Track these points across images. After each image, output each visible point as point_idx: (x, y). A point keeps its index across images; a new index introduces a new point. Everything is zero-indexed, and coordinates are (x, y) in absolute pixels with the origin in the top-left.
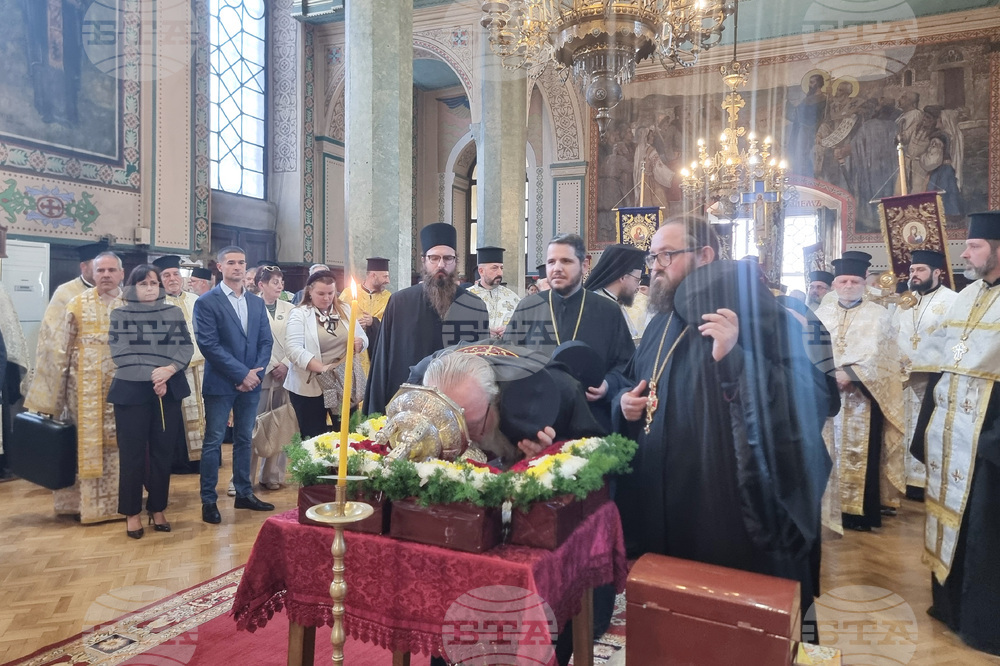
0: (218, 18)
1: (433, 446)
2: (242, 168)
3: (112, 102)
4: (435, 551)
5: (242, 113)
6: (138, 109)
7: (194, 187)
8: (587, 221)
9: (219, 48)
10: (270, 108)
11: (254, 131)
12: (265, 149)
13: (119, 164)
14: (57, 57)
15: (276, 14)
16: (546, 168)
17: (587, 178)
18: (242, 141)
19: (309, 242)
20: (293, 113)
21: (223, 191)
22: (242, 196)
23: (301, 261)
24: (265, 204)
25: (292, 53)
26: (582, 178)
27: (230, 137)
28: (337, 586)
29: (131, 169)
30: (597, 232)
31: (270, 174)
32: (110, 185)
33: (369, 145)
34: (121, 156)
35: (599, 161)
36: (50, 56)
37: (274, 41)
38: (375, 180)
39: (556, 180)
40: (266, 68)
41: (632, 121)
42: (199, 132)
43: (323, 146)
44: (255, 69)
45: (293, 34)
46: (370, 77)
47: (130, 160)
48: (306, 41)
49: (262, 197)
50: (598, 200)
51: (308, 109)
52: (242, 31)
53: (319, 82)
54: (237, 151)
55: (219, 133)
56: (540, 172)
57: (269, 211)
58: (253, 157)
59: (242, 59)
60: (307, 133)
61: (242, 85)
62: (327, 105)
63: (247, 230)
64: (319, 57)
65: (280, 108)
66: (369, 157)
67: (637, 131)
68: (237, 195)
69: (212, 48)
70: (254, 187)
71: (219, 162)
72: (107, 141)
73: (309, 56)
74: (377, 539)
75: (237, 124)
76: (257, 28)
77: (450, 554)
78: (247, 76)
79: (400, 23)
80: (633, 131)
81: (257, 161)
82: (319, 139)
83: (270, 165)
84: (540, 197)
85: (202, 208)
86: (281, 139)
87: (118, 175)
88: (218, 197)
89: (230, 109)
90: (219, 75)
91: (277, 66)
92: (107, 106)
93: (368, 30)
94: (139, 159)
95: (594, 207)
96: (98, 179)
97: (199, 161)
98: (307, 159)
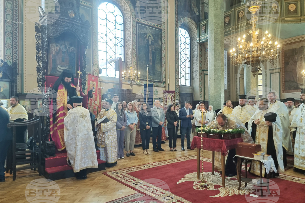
0: (180, 46)
1: (213, 128)
2: (186, 79)
3: (160, 70)
4: (213, 139)
5: (185, 67)
6: (165, 70)
7: (176, 85)
8: (281, 85)
9: (180, 53)
10: (192, 64)
11: (188, 71)
12: (191, 74)
13: (162, 82)
14: (151, 63)
15: (193, 42)
16: (268, 70)
17: (281, 72)
18: (185, 73)
19: (201, 95)
20: (197, 65)
21: (182, 85)
22: (186, 86)
23: (199, 100)
24: (191, 87)
25: (197, 51)
26: (279, 73)
27: (183, 73)
28: (202, 145)
29: (164, 83)
30: (285, 88)
31: (192, 80)
32: (160, 87)
33: (214, 74)
34: (162, 81)
35: (285, 67)
36: (150, 62)
37: (192, 49)
38: (215, 82)
39: (270, 74)
40: (190, 56)
41: (295, 55)
42: (177, 73)
43: (204, 72)
44: (188, 56)
45: (197, 46)
46: (214, 59)
47: (164, 81)
48: (200, 47)
49: (190, 85)
50: (285, 78)
51: (200, 64)
52: (185, 48)
53: (203, 57)
54: (184, 76)
55: (181, 72)
56: (266, 72)
57: (192, 89)
58: (188, 76)
59: (185, 54)
60: (200, 69)
61: (185, 60)
62: (205, 62)
63: (186, 93)
64: (203, 51)
65: (194, 64)
66: (214, 77)
67: (297, 58)
68: (184, 86)
69: (179, 53)
70: (188, 84)
71: (181, 79)
72: (160, 78)
73: (201, 51)
74: (207, 138)
75: (184, 70)
76: (188, 46)
77: (215, 139)
78: (186, 58)
79: (221, 45)
80: (296, 58)
81: (189, 77)
82: (203, 70)
83: (192, 78)
84: (266, 79)
85: (177, 90)
86: (194, 72)
87: (162, 85)
88: (181, 86)
89: (183, 66)
90: (180, 59)
91: (193, 54)
92: (159, 71)
93: (213, 48)
94: (165, 81)
95: (284, 81)
96: (158, 86)
97: (177, 79)
98: (200, 76)
